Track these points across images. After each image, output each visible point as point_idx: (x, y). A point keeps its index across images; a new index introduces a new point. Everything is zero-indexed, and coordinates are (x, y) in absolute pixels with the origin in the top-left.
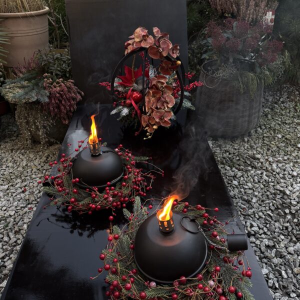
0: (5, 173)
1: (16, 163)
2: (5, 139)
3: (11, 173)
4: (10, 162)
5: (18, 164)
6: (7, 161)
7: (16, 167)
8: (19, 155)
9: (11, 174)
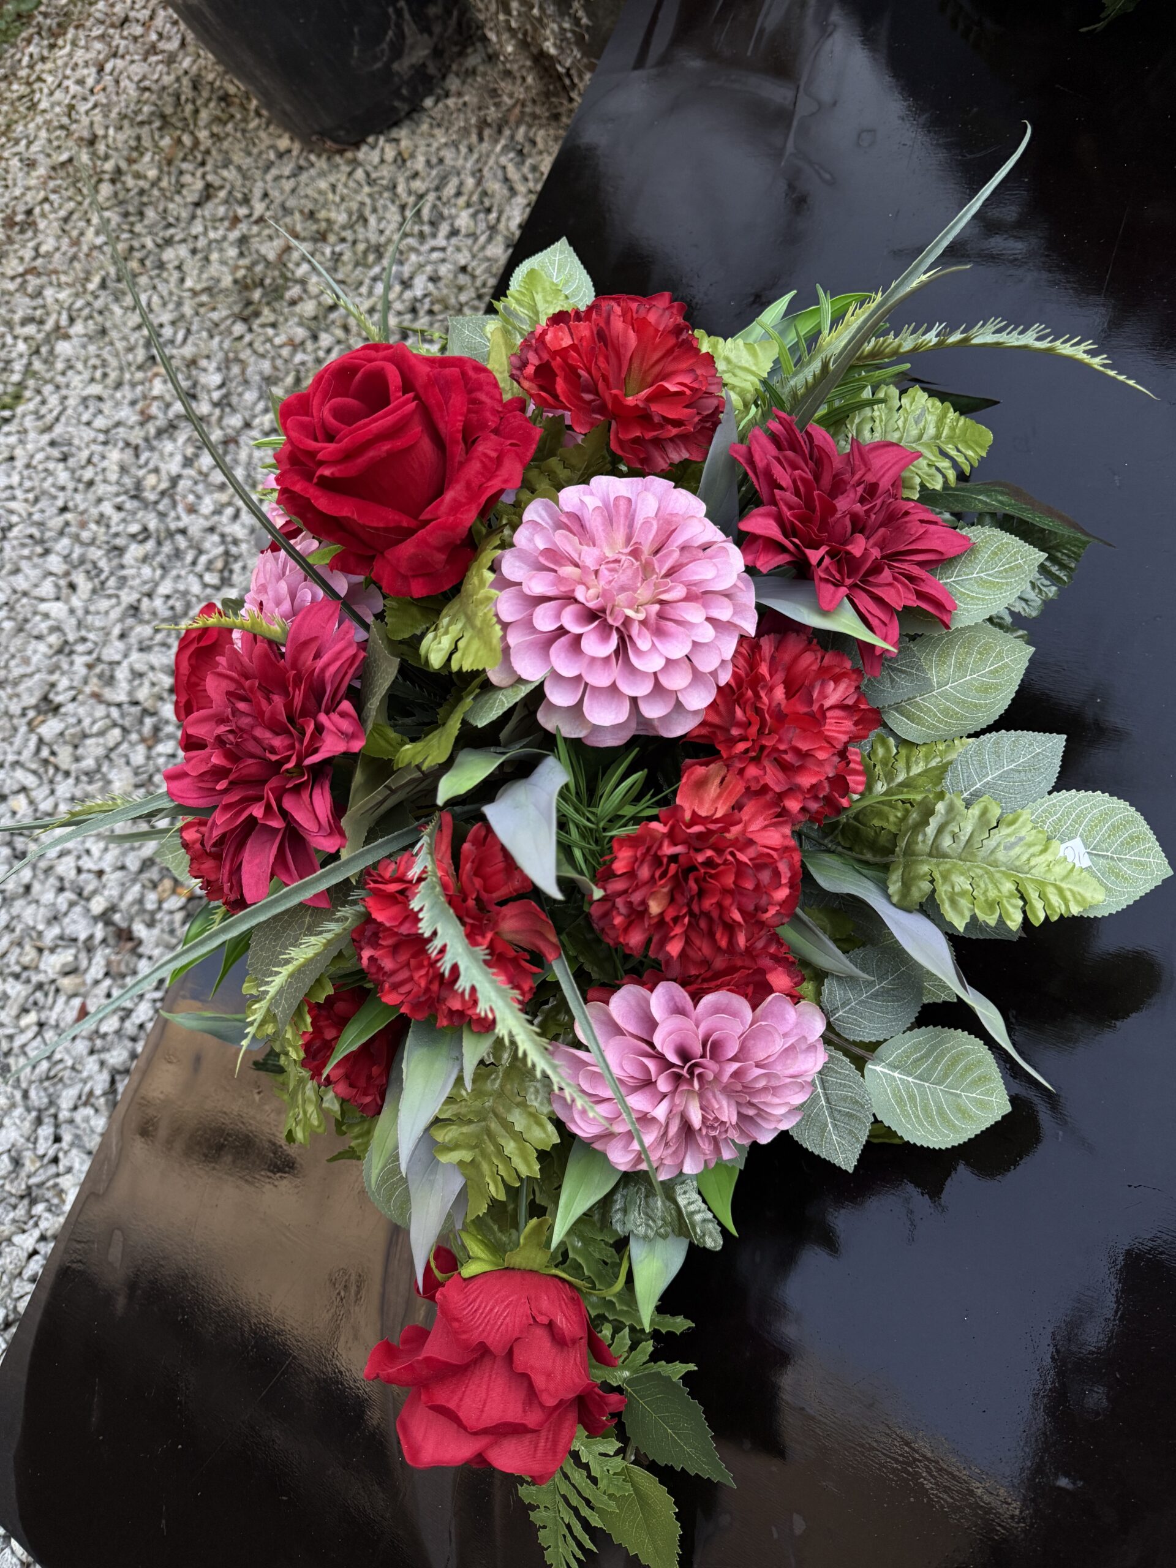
0: (444, 270)
1: (489, 210)
2: (462, 54)
3: (464, 269)
4: (468, 205)
5: (493, 216)
6: (458, 194)
7: (483, 239)
8: (503, 160)
9: (463, 279)
